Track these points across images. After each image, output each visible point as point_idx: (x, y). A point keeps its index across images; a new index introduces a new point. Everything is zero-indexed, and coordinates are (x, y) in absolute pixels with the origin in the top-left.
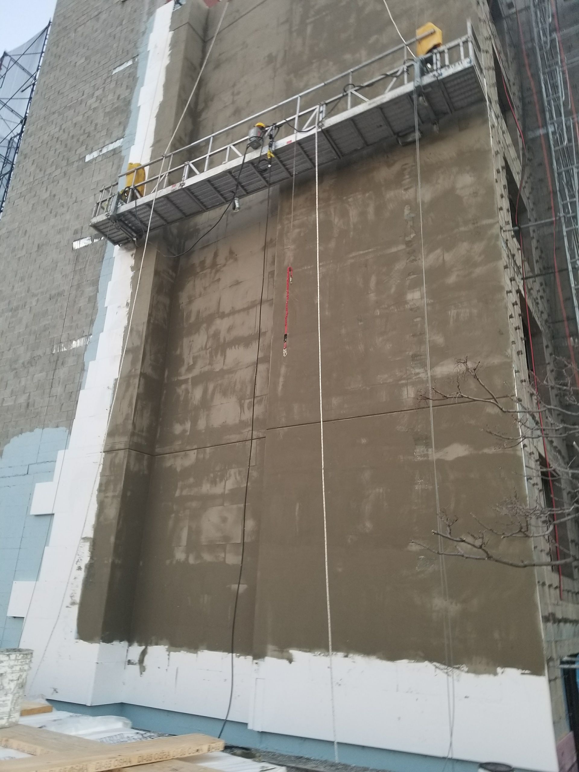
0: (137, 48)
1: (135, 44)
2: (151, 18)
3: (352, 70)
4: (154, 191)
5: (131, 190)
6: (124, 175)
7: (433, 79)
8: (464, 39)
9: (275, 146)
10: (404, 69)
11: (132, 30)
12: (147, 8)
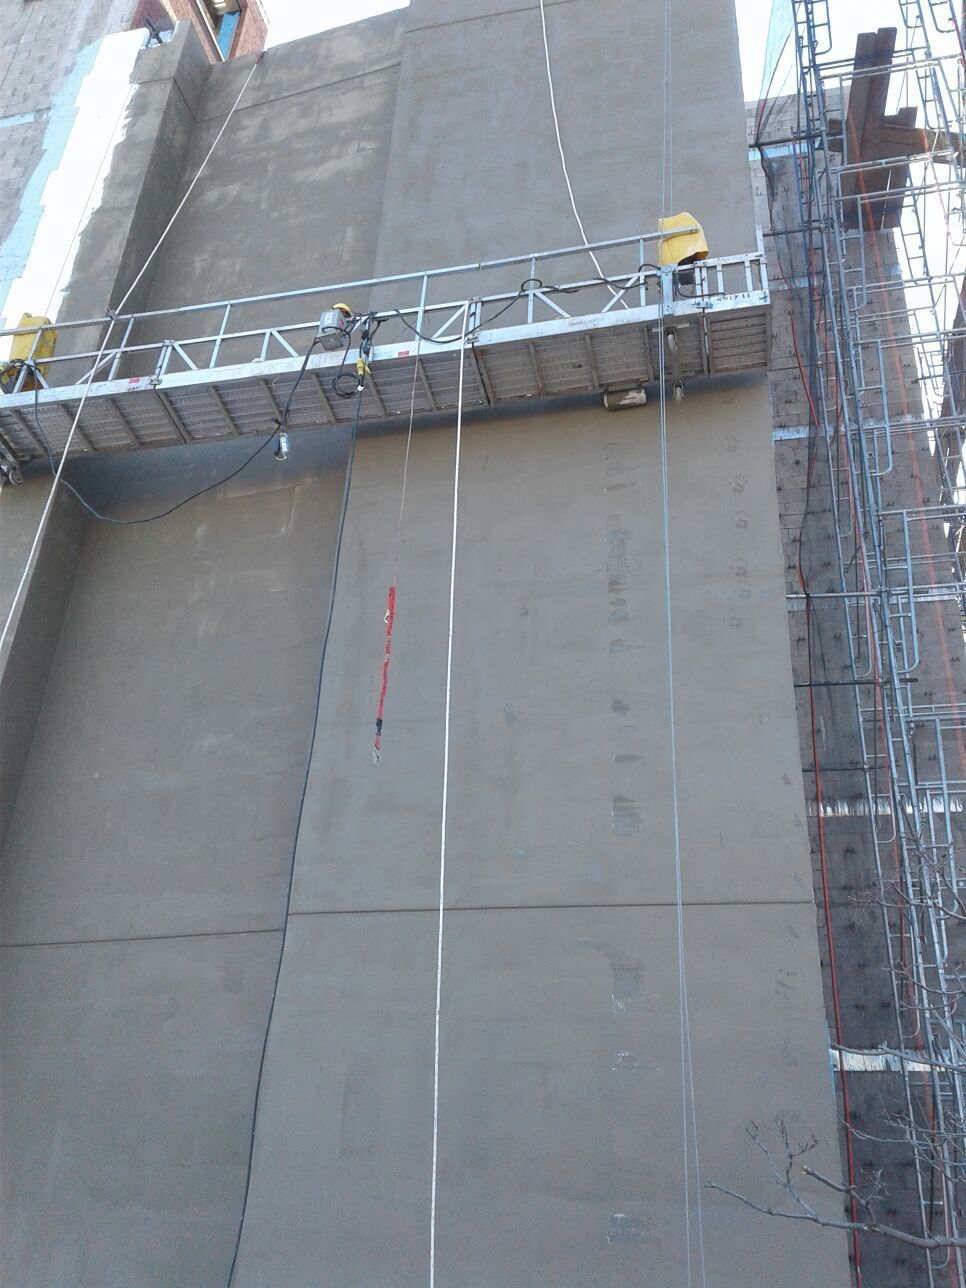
0: (48, 95)
1: (45, 87)
2: (88, 49)
3: (536, 255)
4: (86, 382)
5: (25, 367)
6: (10, 334)
7: (696, 310)
8: (752, 256)
9: (374, 355)
10: (639, 279)
11: (41, 59)
12: (80, 26)
